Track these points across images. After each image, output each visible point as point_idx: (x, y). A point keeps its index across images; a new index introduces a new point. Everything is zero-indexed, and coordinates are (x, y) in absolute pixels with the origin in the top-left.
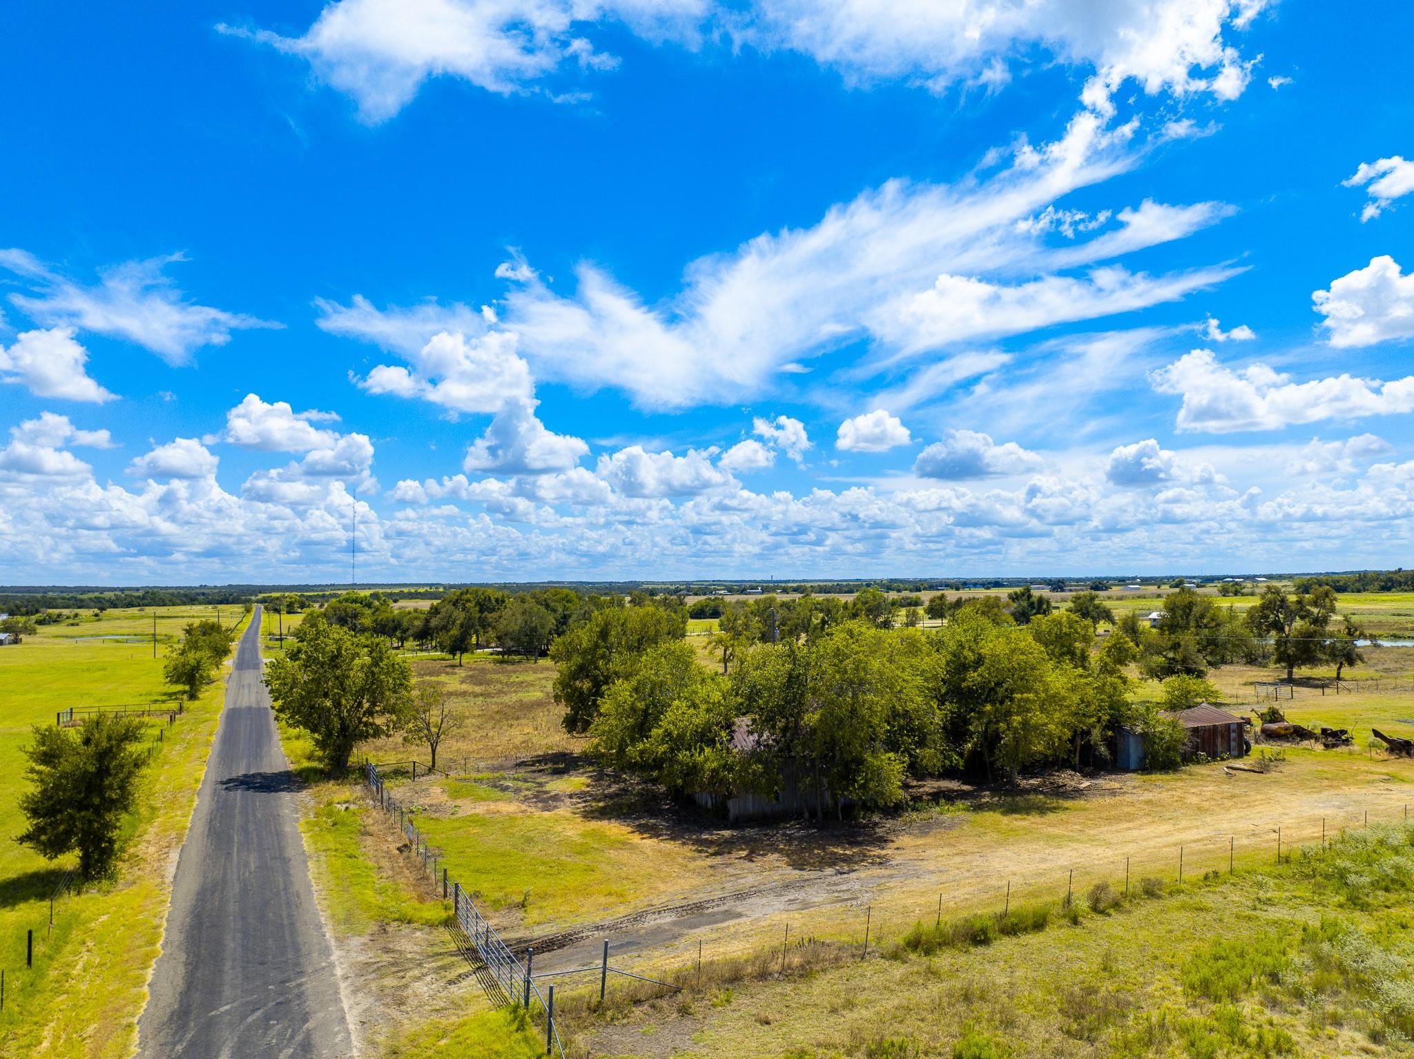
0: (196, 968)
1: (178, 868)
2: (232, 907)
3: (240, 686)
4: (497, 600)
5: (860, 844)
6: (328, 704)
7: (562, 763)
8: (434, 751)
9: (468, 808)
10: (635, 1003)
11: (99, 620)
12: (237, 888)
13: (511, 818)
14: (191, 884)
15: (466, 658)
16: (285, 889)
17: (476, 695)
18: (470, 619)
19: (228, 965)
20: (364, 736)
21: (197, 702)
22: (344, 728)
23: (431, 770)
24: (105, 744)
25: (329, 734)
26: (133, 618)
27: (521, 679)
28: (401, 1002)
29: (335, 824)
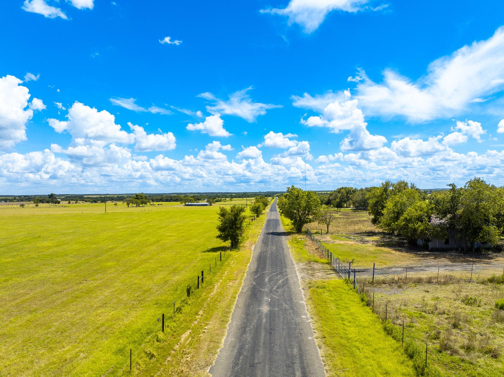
0: (259, 265)
1: (255, 248)
2: (268, 255)
3: (271, 215)
4: (353, 191)
5: (480, 258)
6: (295, 211)
7: (371, 234)
8: (328, 227)
9: (338, 242)
10: (384, 283)
11: (231, 201)
12: (270, 252)
13: (352, 245)
14: (258, 251)
15: (342, 209)
16: (283, 253)
17: (344, 218)
18: (343, 196)
19: (267, 265)
20: (307, 222)
21: (259, 218)
22: (300, 220)
23: (327, 233)
24: (236, 212)
25: (296, 221)
26: (241, 200)
27: (360, 215)
28: (313, 276)
29: (297, 242)
